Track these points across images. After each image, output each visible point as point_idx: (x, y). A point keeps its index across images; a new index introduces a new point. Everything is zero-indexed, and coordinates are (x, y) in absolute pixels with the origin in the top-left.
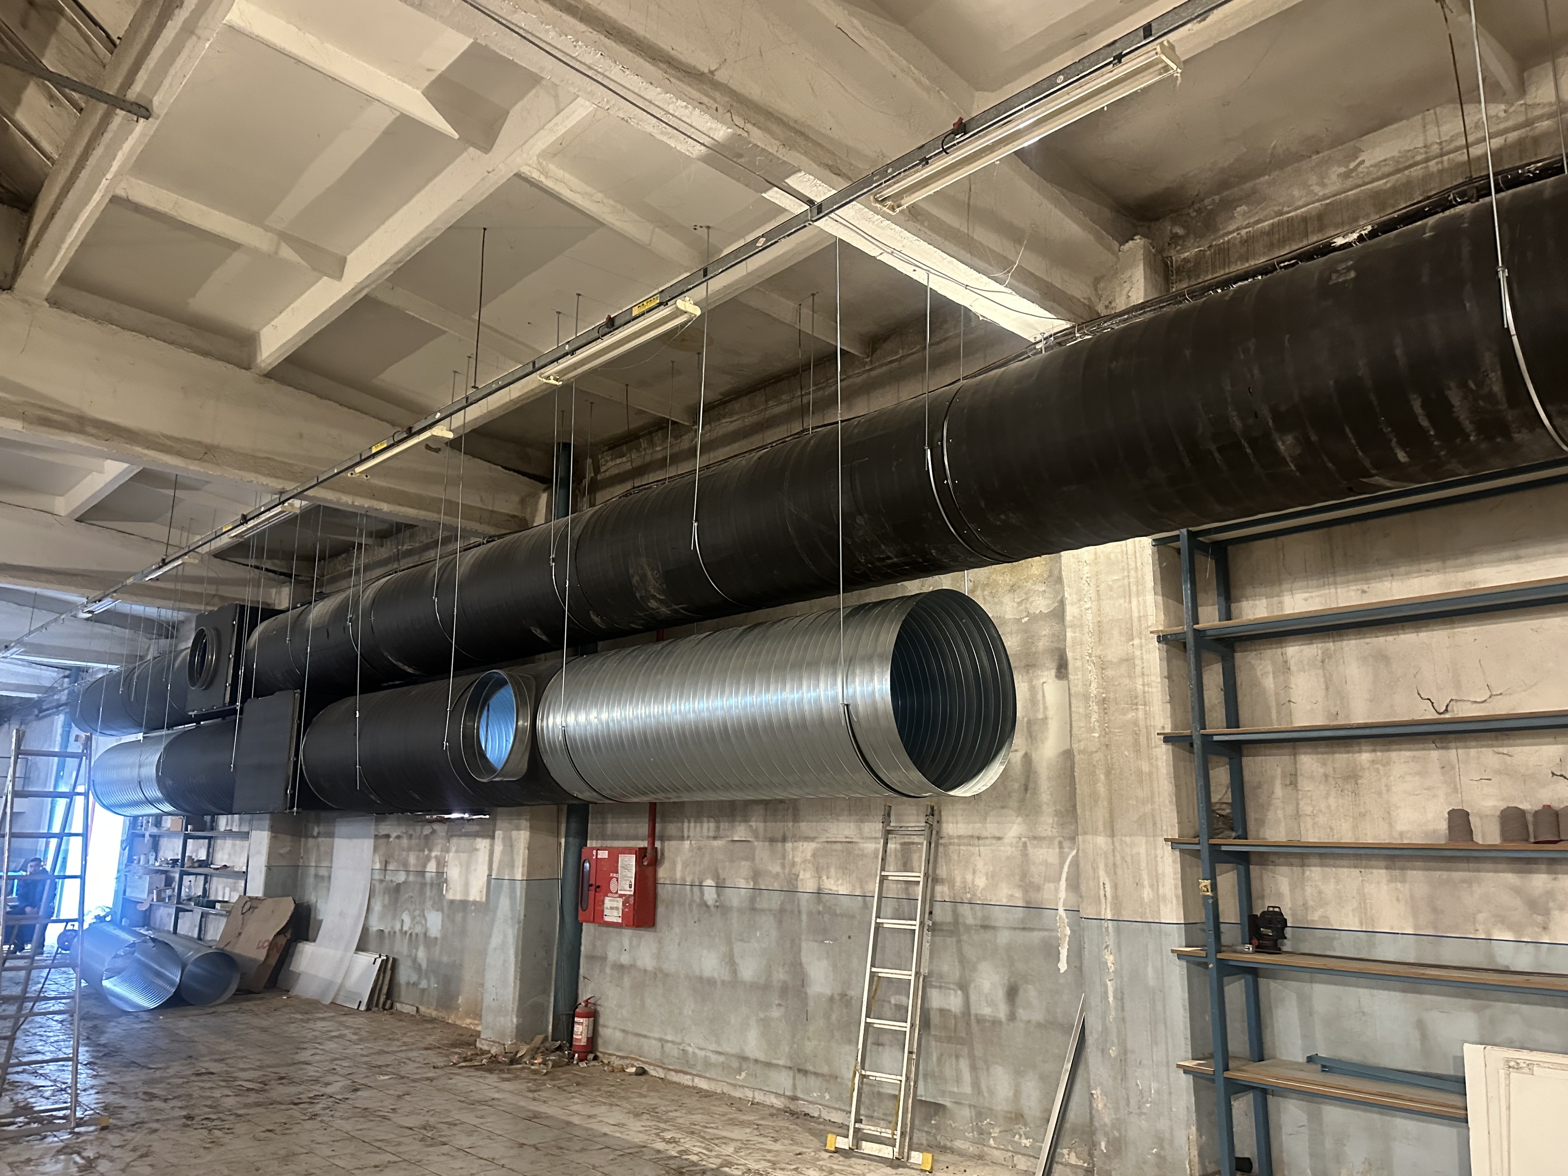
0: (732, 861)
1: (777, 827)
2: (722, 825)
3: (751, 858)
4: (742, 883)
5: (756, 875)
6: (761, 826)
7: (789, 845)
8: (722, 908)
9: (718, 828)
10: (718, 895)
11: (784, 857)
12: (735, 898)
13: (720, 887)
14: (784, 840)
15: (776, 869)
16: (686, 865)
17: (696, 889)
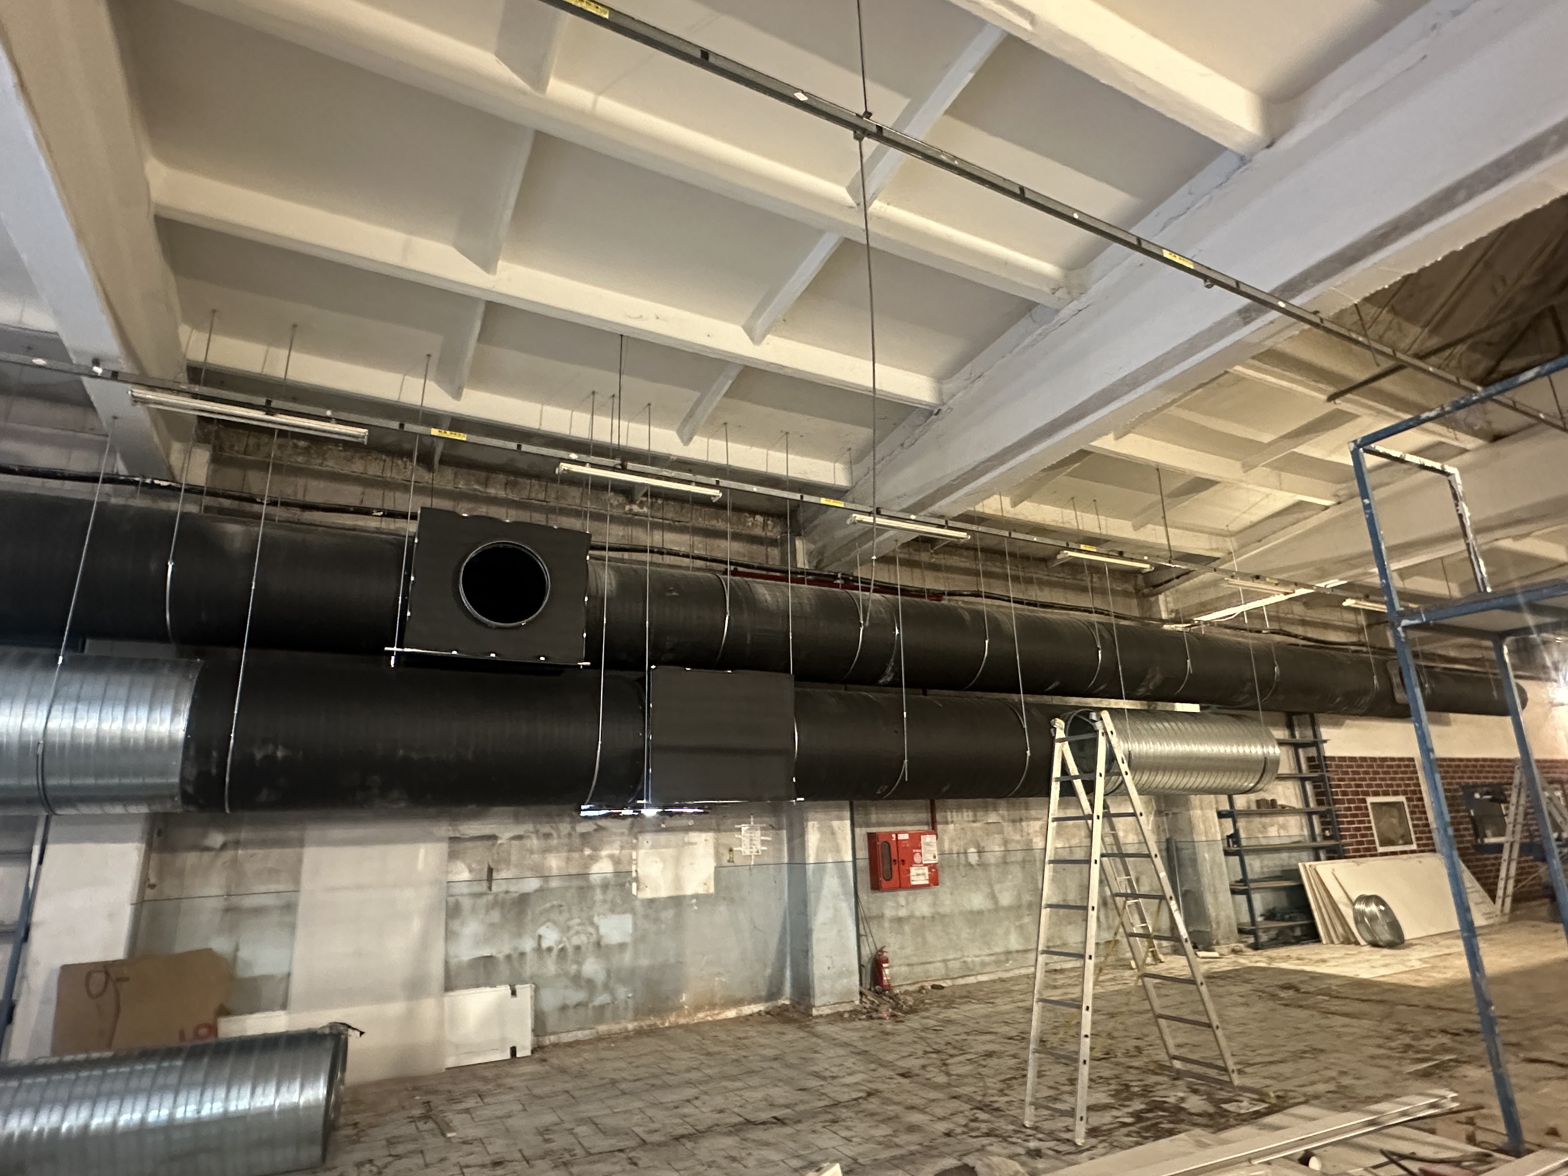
0: (988, 835)
1: (1016, 814)
2: (979, 814)
3: (1001, 832)
4: (997, 848)
5: (1006, 842)
6: (1006, 813)
7: (1024, 824)
8: (983, 865)
9: (975, 816)
10: (980, 857)
11: (1022, 831)
12: (991, 858)
13: (980, 852)
14: (1021, 820)
15: (1017, 837)
16: (952, 841)
17: (962, 856)
